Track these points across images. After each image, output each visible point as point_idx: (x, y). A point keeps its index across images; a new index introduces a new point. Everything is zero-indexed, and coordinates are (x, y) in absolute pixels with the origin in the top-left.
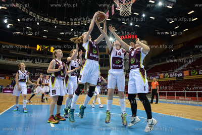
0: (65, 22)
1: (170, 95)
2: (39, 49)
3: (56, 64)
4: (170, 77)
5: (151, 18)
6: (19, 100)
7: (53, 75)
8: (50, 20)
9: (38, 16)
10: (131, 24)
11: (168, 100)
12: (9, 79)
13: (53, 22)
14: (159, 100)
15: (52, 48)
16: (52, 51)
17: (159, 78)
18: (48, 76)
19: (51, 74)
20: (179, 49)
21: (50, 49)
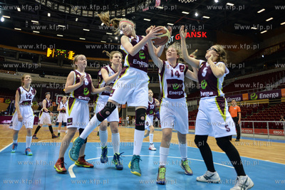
0: (91, 13)
1: (260, 127)
2: (51, 55)
3: (77, 77)
4: (258, 99)
5: (228, 4)
6: (19, 135)
7: (72, 96)
8: (68, 9)
9: (48, 2)
10: (196, 15)
11: (256, 136)
12: (4, 102)
13: (73, 12)
14: (242, 135)
15: (71, 53)
16: (71, 57)
17: (242, 100)
18: (65, 97)
19: (68, 94)
20: (273, 53)
21: (68, 55)
